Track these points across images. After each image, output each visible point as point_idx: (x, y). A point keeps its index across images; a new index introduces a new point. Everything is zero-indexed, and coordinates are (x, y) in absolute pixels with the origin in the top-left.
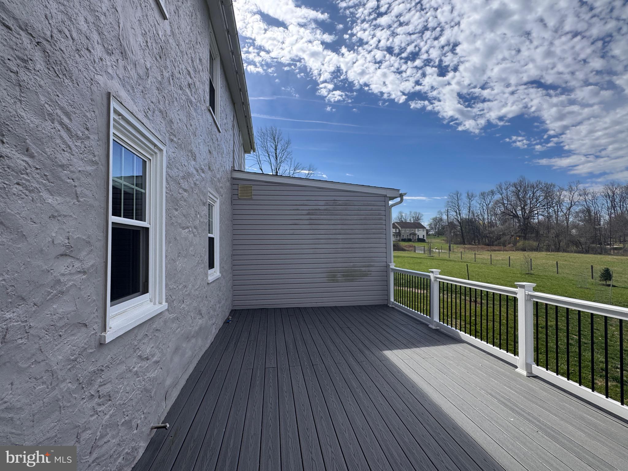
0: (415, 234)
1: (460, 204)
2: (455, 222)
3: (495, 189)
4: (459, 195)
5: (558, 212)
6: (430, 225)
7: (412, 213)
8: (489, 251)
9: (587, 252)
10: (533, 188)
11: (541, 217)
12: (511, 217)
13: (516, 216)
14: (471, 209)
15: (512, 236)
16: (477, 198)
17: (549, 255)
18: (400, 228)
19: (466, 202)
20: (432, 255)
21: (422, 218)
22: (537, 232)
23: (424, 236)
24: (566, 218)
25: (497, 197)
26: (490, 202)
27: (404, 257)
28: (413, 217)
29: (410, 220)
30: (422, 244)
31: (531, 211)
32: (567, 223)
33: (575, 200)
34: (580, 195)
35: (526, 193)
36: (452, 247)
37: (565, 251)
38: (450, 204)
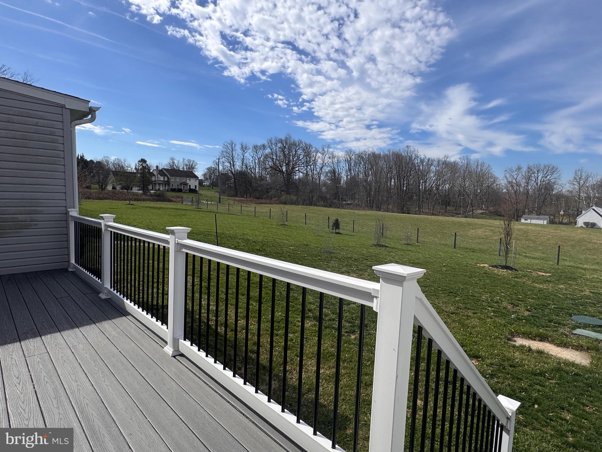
0: (186, 184)
1: (234, 154)
2: (230, 174)
3: (266, 144)
4: (233, 145)
5: (313, 170)
6: (205, 175)
7: (185, 161)
8: (256, 203)
9: (330, 206)
10: (296, 146)
11: (301, 174)
12: (278, 172)
13: (281, 171)
14: (245, 162)
15: (278, 190)
16: (250, 151)
17: (304, 208)
18: (169, 176)
19: (240, 154)
20: (200, 206)
21: (196, 167)
22: (298, 188)
23: (196, 186)
24: (319, 176)
25: (268, 151)
26: (261, 156)
27: (167, 208)
28: (186, 165)
29: (183, 168)
30: (191, 195)
31: (293, 168)
32: (319, 180)
33: (326, 162)
34: (330, 158)
35: (290, 150)
36: (222, 199)
37: (315, 205)
38: (225, 154)
